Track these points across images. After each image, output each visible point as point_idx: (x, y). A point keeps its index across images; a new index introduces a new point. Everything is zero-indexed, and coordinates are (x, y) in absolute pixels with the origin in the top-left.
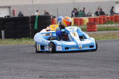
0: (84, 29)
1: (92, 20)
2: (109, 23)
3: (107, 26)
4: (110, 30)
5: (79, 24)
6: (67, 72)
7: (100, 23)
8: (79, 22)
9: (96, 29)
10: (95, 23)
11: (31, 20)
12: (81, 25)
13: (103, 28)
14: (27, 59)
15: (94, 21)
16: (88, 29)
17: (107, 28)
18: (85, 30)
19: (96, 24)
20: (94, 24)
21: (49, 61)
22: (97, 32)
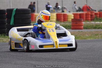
0: (69, 26)
1: (78, 16)
2: (97, 20)
3: (95, 23)
4: (99, 28)
5: (63, 20)
7: (87, 20)
8: (62, 18)
9: (83, 27)
10: (81, 19)
11: (6, 13)
12: (65, 22)
13: (91, 26)
14: (2, 59)
15: (80, 18)
16: (73, 26)
17: (95, 26)
18: (69, 28)
19: (83, 20)
20: (80, 21)
21: (28, 62)
22: (83, 30)
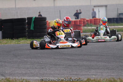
1: (73, 23)
6: (86, 66)
9: (82, 31)
10: (80, 25)
11: (27, 21)
